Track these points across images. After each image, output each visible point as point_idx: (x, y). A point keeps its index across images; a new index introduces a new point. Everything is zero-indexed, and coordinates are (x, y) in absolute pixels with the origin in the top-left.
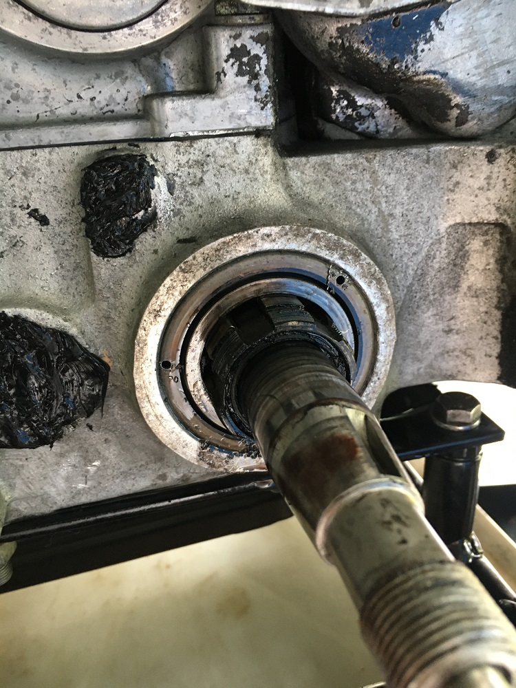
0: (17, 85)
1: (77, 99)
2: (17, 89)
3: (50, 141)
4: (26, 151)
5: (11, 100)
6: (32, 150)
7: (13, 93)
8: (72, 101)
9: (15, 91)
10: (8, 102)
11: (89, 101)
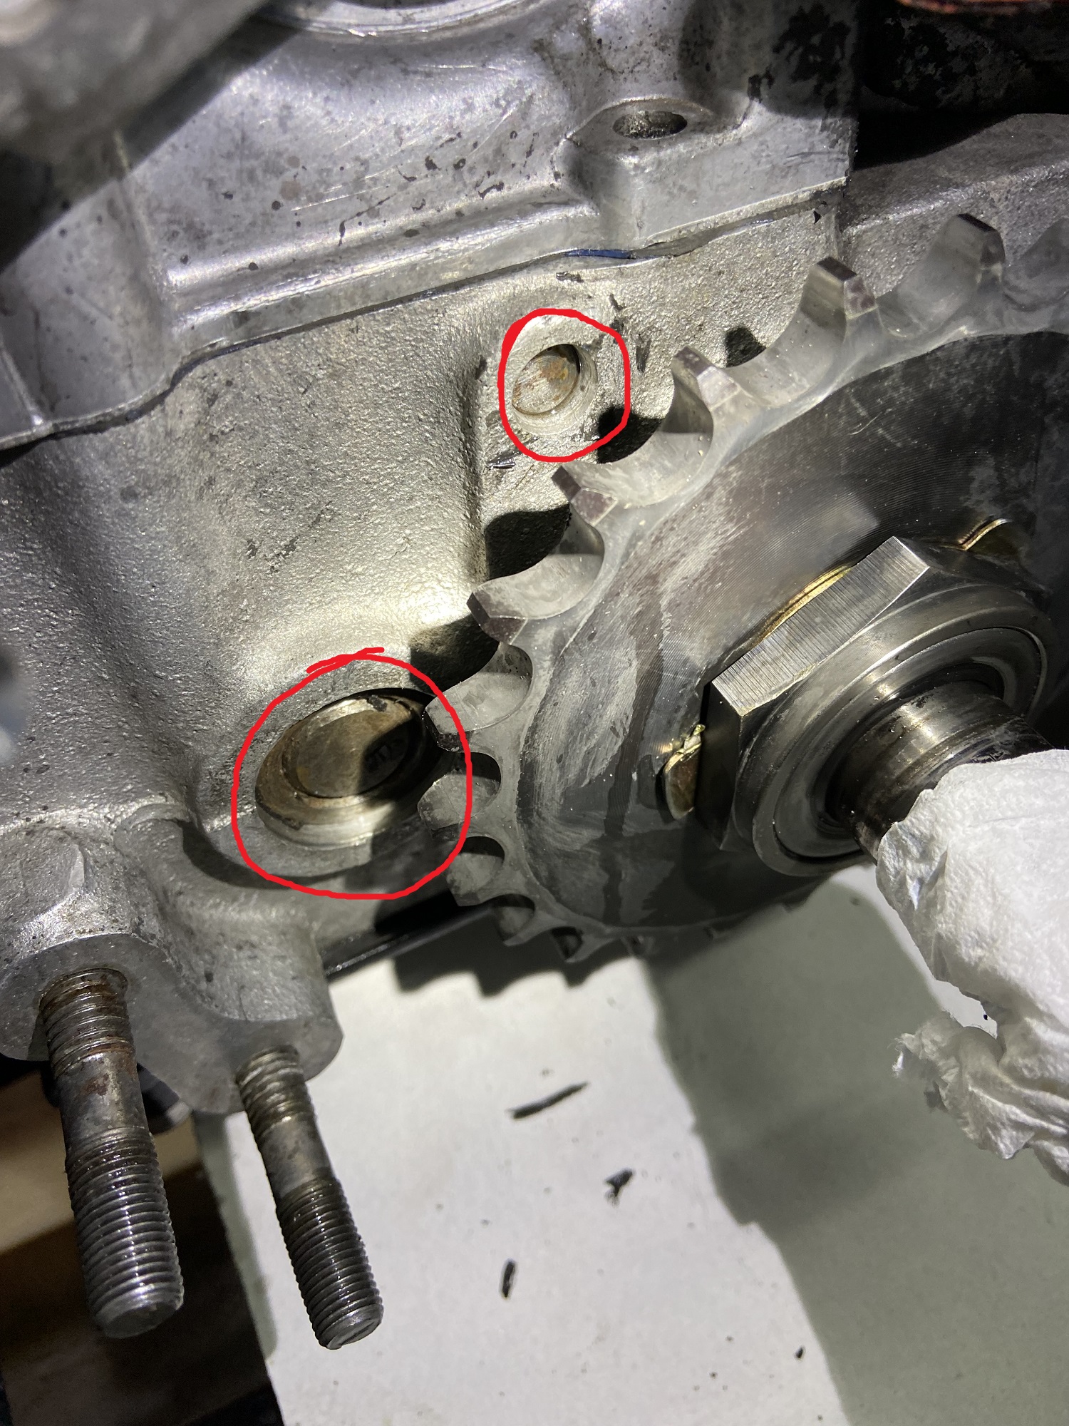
0: (294, 161)
1: (425, 171)
2: (294, 171)
3: (387, 293)
4: (335, 327)
5: (282, 201)
6: (348, 321)
7: (285, 183)
8: (413, 179)
9: (288, 175)
10: (276, 205)
11: (451, 171)
